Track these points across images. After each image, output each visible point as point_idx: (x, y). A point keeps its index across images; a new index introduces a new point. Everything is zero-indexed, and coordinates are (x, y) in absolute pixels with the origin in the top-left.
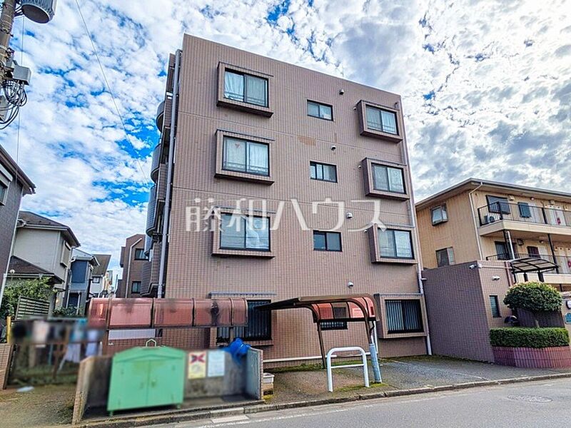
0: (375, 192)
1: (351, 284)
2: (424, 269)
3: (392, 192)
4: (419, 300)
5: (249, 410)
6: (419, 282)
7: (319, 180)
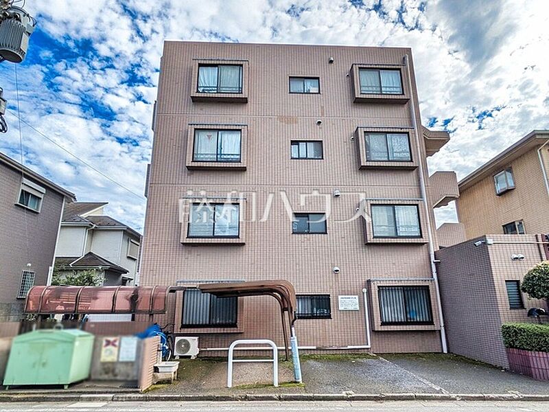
0: (368, 164)
1: (337, 268)
2: (440, 248)
3: (391, 161)
4: (428, 286)
5: (118, 397)
6: (431, 265)
7: (302, 159)
